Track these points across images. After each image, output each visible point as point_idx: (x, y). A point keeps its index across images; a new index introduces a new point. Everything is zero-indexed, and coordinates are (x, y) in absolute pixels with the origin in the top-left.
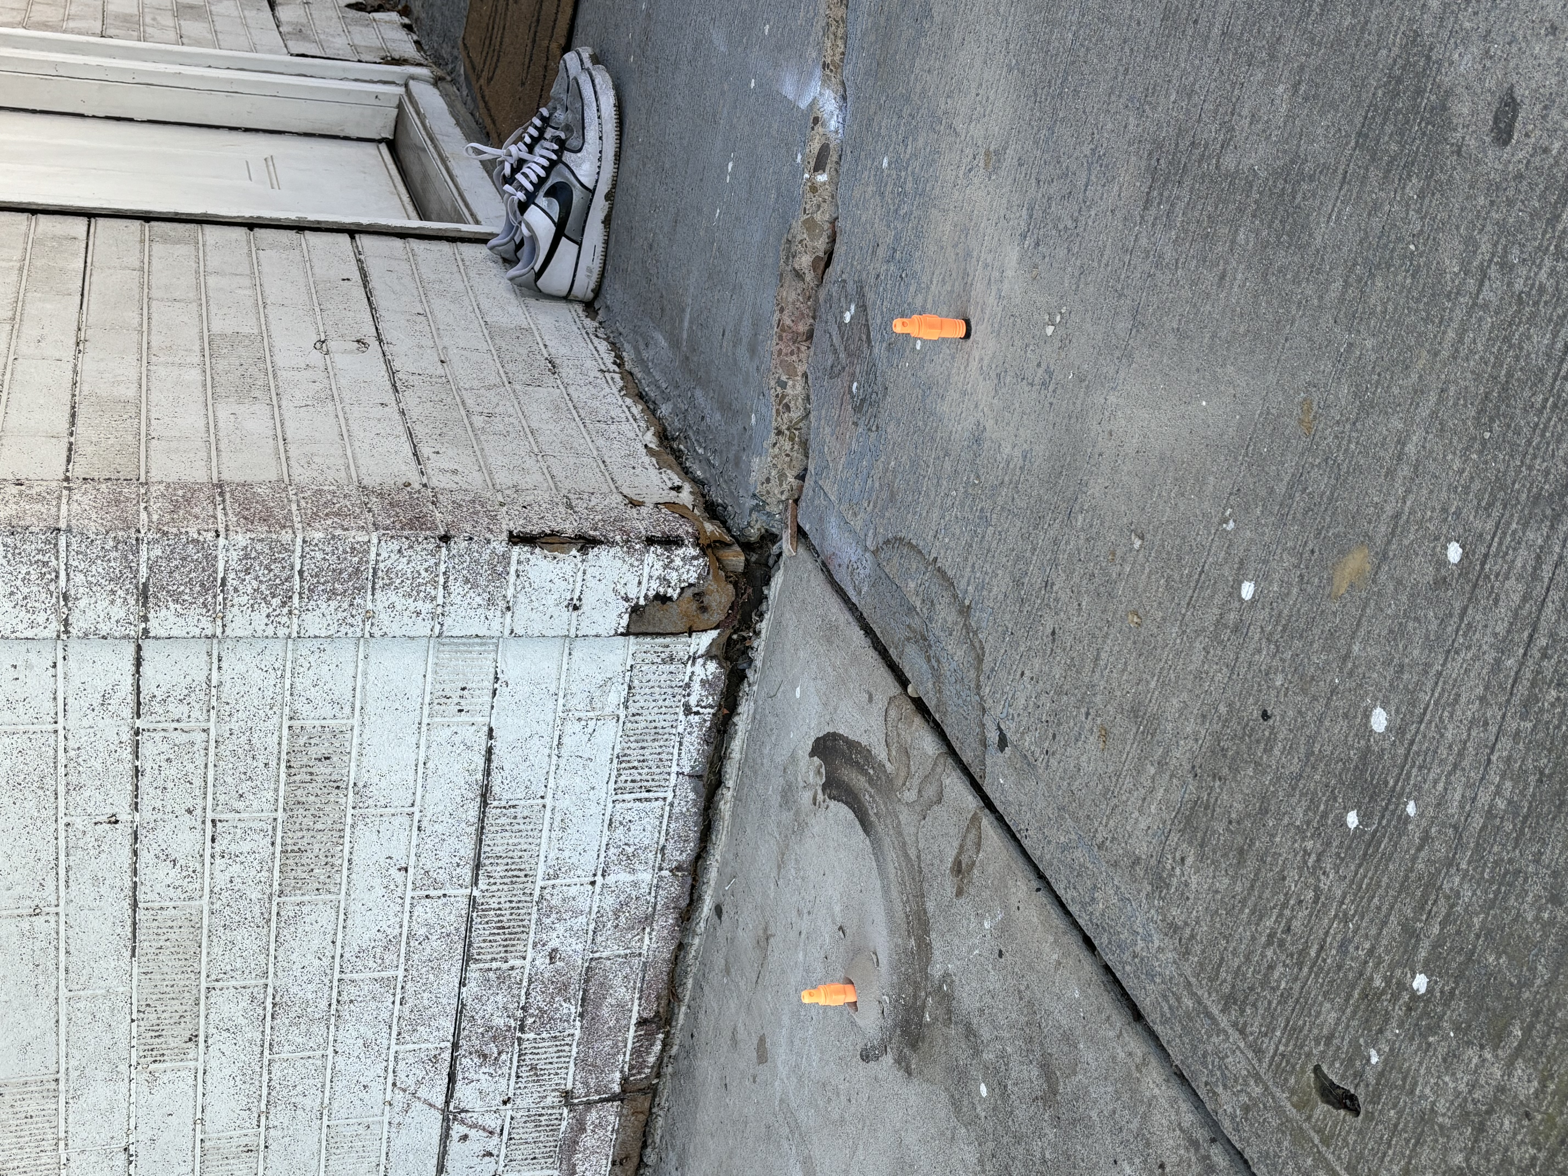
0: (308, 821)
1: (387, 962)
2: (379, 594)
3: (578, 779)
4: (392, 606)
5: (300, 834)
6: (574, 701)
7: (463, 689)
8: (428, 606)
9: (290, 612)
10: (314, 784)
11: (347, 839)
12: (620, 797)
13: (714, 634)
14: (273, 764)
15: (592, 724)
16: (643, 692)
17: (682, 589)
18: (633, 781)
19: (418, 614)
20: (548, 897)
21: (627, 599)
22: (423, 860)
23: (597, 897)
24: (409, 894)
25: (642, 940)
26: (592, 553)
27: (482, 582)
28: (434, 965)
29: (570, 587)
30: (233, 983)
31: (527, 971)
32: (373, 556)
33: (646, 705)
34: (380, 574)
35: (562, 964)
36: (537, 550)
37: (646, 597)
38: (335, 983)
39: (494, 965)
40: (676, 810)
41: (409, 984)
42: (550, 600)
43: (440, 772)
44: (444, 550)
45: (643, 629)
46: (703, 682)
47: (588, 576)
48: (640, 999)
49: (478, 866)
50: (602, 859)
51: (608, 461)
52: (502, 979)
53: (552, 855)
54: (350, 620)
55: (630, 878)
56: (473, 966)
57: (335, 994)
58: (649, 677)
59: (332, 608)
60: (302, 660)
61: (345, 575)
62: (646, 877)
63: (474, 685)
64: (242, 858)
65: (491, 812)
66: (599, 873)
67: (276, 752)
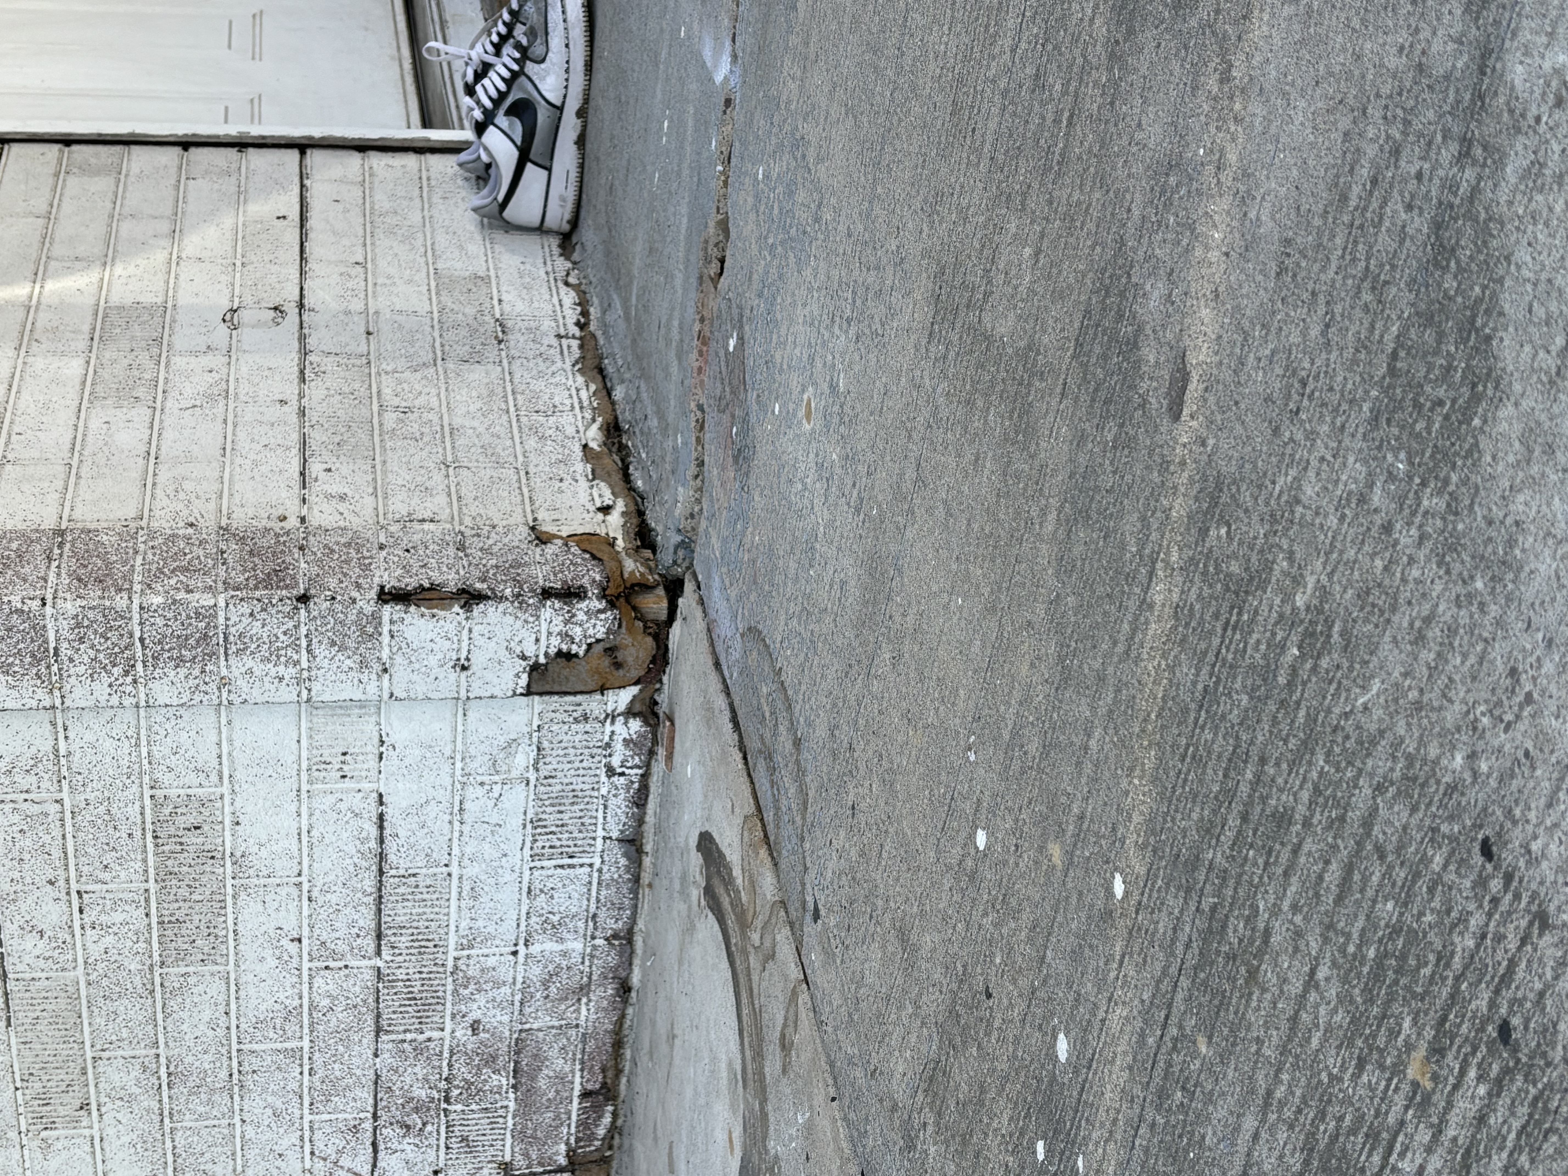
0: (184, 892)
1: (290, 1034)
2: (232, 660)
3: (487, 846)
4: (250, 672)
5: (176, 905)
6: (475, 764)
7: (344, 754)
8: (292, 671)
9: (135, 681)
10: (186, 854)
11: (230, 910)
12: (538, 864)
13: (634, 690)
14: (138, 834)
15: (497, 789)
16: (554, 753)
17: (590, 646)
18: (551, 847)
19: (281, 679)
20: (464, 968)
21: (524, 658)
22: (317, 932)
23: (520, 968)
24: (306, 965)
25: (578, 1011)
26: (478, 610)
27: (352, 644)
28: (343, 1036)
29: (455, 646)
30: (120, 1052)
31: (447, 1043)
32: (221, 620)
33: (560, 767)
34: (231, 638)
35: (487, 1036)
36: (413, 608)
37: (546, 654)
38: (234, 1054)
39: (409, 1036)
40: (606, 876)
41: (317, 1055)
42: (433, 661)
43: (327, 841)
44: (302, 611)
45: (548, 688)
46: (627, 742)
47: (475, 634)
48: (582, 1070)
49: (379, 936)
50: (523, 928)
51: (532, 470)
52: (419, 1051)
53: (464, 925)
54: (203, 688)
55: (558, 947)
56: (384, 1038)
57: (235, 1064)
58: (560, 738)
59: (181, 676)
60: (157, 727)
61: (192, 641)
62: (576, 946)
63: (356, 750)
64: (115, 929)
65: (389, 882)
66: (521, 942)
67: (139, 822)
